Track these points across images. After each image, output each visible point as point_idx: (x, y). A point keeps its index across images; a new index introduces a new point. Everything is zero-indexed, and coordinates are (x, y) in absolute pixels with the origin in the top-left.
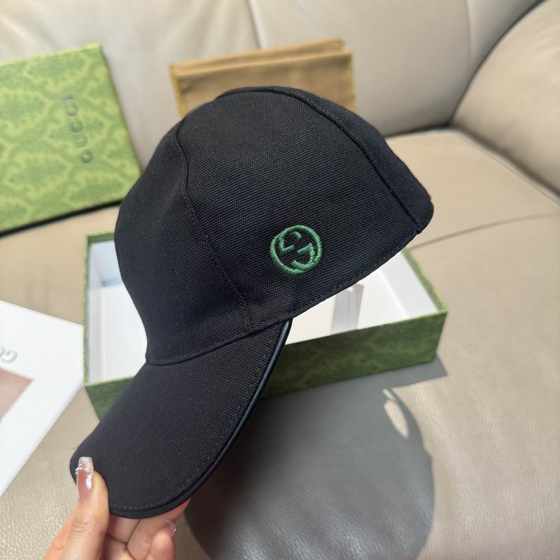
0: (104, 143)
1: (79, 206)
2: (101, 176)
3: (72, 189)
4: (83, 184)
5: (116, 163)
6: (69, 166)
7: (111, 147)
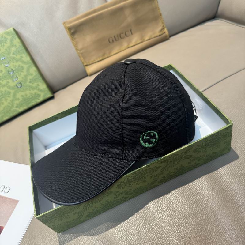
0: (26, 76)
1: (21, 110)
2: (28, 93)
3: (16, 102)
4: (21, 99)
5: (35, 85)
6: (12, 91)
7: (30, 77)
